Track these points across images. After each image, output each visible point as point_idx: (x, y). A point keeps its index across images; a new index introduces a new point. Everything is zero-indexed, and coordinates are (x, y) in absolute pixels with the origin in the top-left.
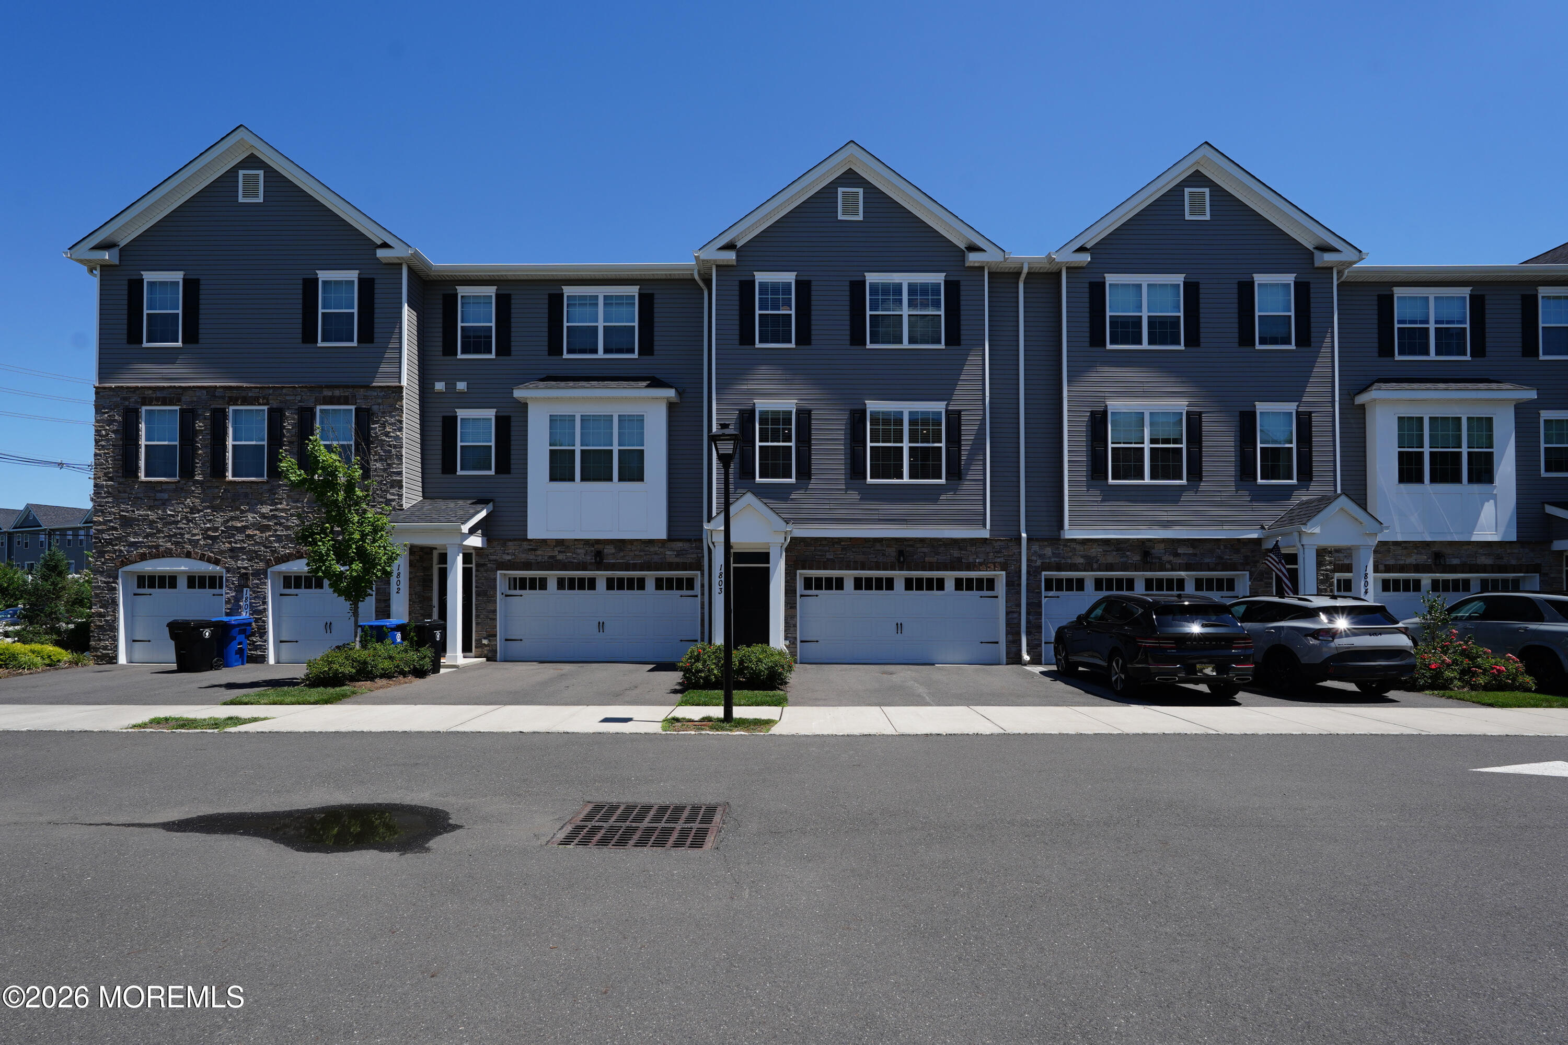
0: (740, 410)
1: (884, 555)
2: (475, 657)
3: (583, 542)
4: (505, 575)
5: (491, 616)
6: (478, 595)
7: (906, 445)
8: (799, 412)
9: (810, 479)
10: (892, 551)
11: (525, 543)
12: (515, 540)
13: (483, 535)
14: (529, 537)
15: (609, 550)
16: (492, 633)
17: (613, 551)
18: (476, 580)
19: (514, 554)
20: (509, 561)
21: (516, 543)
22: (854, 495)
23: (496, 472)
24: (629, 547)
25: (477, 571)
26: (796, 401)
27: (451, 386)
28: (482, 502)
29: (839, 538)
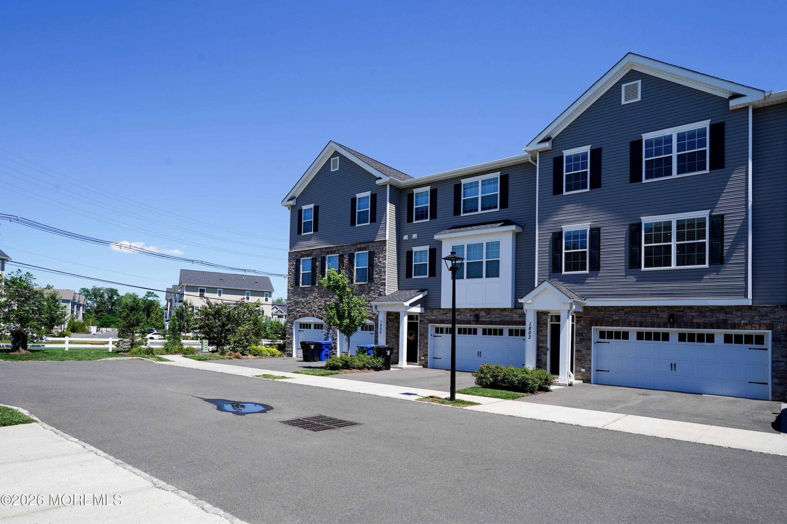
0: (553, 233)
1: (658, 317)
2: (419, 365)
3: (469, 310)
4: (434, 326)
5: (426, 346)
6: (420, 335)
7: (674, 243)
8: (591, 230)
9: (599, 270)
10: (665, 315)
11: (441, 310)
12: (436, 309)
13: (421, 307)
14: (441, 308)
15: (482, 314)
16: (426, 354)
17: (484, 314)
18: (419, 328)
19: (436, 316)
20: (434, 319)
21: (437, 310)
22: (632, 279)
23: (429, 276)
24: (493, 312)
25: (420, 324)
26: (590, 223)
27: (410, 237)
28: (422, 291)
29: (622, 307)
